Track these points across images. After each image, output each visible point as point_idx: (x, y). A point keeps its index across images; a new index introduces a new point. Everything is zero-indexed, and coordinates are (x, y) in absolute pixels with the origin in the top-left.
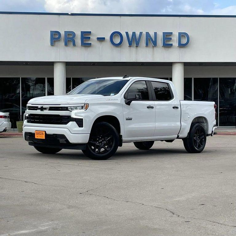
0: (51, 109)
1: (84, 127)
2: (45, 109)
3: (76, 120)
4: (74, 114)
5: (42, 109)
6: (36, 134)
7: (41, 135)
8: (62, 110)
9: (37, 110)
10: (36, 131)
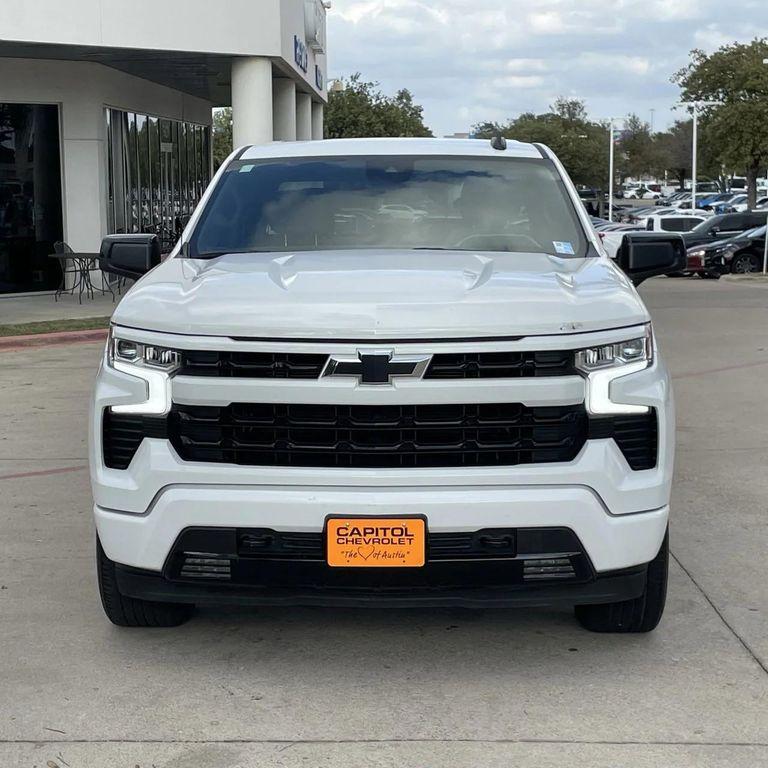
2: (406, 369)
3: (614, 428)
5: (374, 370)
6: (332, 538)
7: (391, 542)
8: (529, 372)
9: (316, 377)
10: (329, 517)
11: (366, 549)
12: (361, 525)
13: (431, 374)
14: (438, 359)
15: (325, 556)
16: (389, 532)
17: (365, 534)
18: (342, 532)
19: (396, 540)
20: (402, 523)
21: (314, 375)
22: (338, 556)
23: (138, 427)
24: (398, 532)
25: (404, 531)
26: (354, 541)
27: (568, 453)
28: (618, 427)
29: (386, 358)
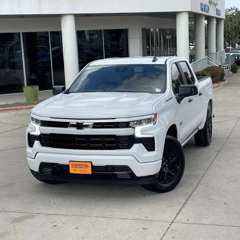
0: (96, 126)
1: (157, 151)
2: (87, 126)
3: (142, 141)
4: (139, 132)
5: (79, 126)
6: (70, 166)
7: (83, 168)
8: (118, 127)
9: (68, 128)
10: (70, 161)
11: (78, 169)
12: (77, 163)
13: (93, 127)
14: (95, 124)
15: (69, 171)
16: (83, 165)
17: (78, 165)
18: (73, 165)
19: (85, 167)
20: (86, 163)
21: (67, 127)
22: (72, 171)
23: (34, 138)
24: (85, 165)
25: (87, 165)
26: (76, 167)
27: (129, 147)
28: (144, 141)
29: (82, 123)
